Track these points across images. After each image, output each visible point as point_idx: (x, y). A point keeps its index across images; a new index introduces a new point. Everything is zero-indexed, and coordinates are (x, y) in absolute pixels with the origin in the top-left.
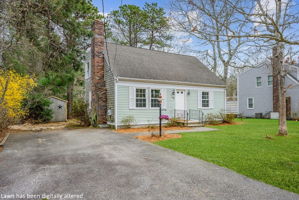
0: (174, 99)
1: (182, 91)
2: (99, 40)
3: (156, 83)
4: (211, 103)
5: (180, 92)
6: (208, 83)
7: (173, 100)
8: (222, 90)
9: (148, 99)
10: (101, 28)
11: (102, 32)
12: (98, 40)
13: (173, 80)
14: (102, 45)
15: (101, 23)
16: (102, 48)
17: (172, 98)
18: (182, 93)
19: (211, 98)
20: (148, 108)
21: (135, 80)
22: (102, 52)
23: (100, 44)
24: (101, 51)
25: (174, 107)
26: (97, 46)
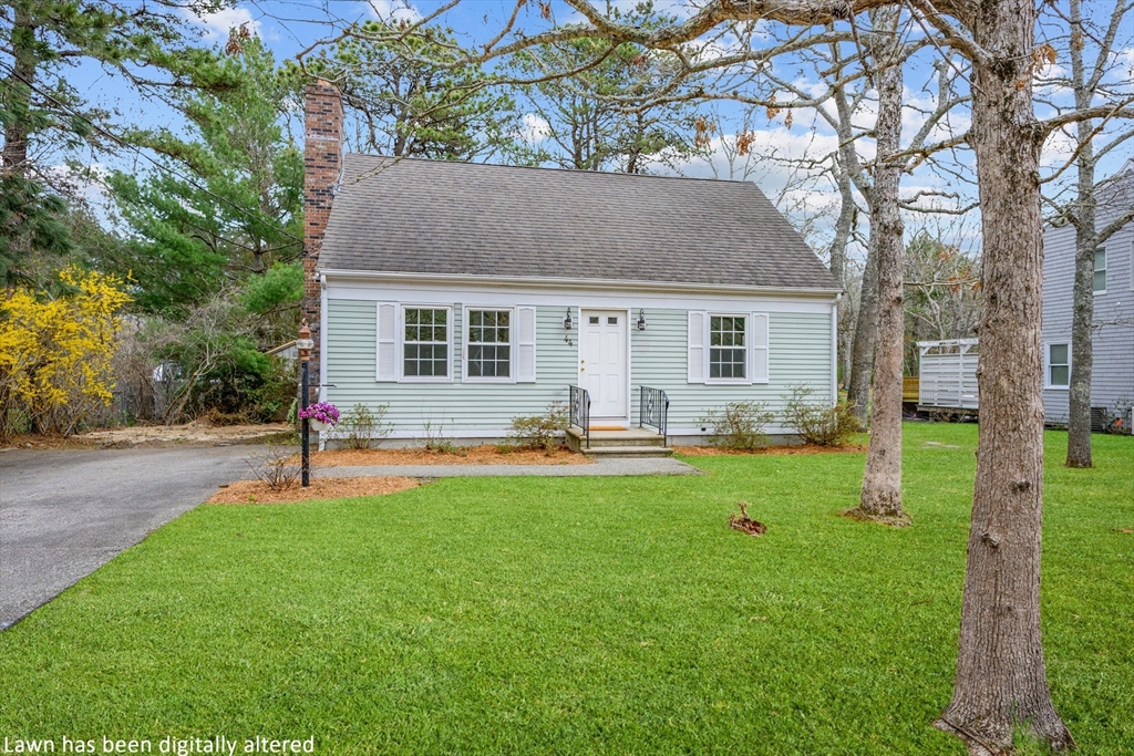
0: (571, 344)
1: (613, 315)
2: (319, 149)
3: (488, 286)
4: (751, 363)
5: (603, 319)
6: (738, 281)
7: (569, 348)
8: (820, 308)
9: (453, 346)
10: (327, 108)
11: (330, 121)
12: (317, 149)
13: (570, 275)
14: (332, 164)
15: (326, 90)
16: (331, 174)
17: (564, 342)
18: (612, 321)
19: (757, 343)
20: (453, 381)
21: (398, 278)
22: (331, 188)
23: (323, 162)
24: (325, 186)
25: (574, 376)
26: (312, 170)
